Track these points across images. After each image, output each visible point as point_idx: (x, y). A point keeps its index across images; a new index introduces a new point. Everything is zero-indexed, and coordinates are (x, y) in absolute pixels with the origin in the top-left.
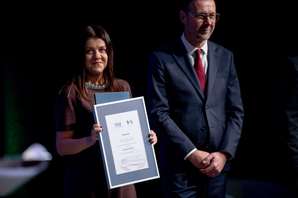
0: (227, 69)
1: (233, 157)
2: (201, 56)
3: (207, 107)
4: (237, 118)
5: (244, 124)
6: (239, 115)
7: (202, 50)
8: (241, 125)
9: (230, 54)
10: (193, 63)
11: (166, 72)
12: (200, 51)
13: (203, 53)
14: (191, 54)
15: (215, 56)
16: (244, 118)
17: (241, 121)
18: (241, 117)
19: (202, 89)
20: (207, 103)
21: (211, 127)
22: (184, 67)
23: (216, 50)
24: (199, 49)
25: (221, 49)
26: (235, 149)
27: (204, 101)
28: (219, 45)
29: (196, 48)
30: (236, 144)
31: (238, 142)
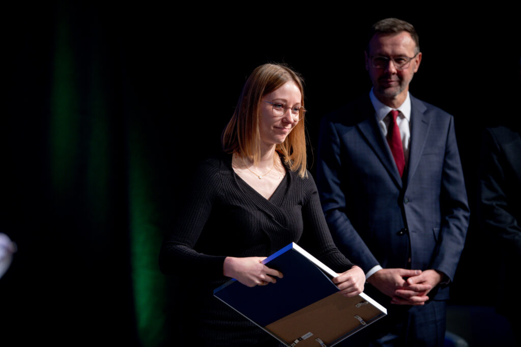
0: (442, 142)
1: (451, 280)
2: (398, 121)
3: (406, 200)
4: (458, 218)
5: (469, 229)
6: (461, 213)
7: (399, 112)
8: (465, 231)
9: (448, 119)
10: (385, 132)
11: (343, 146)
12: (397, 113)
13: (402, 117)
14: (383, 119)
15: (423, 121)
16: (470, 220)
17: (465, 224)
18: (466, 217)
19: (398, 172)
20: (408, 193)
21: (413, 231)
22: (371, 139)
23: (425, 113)
24: (395, 110)
25: (435, 111)
26: (455, 268)
27: (403, 190)
28: (430, 105)
29: (390, 109)
30: (457, 260)
31: (459, 256)
